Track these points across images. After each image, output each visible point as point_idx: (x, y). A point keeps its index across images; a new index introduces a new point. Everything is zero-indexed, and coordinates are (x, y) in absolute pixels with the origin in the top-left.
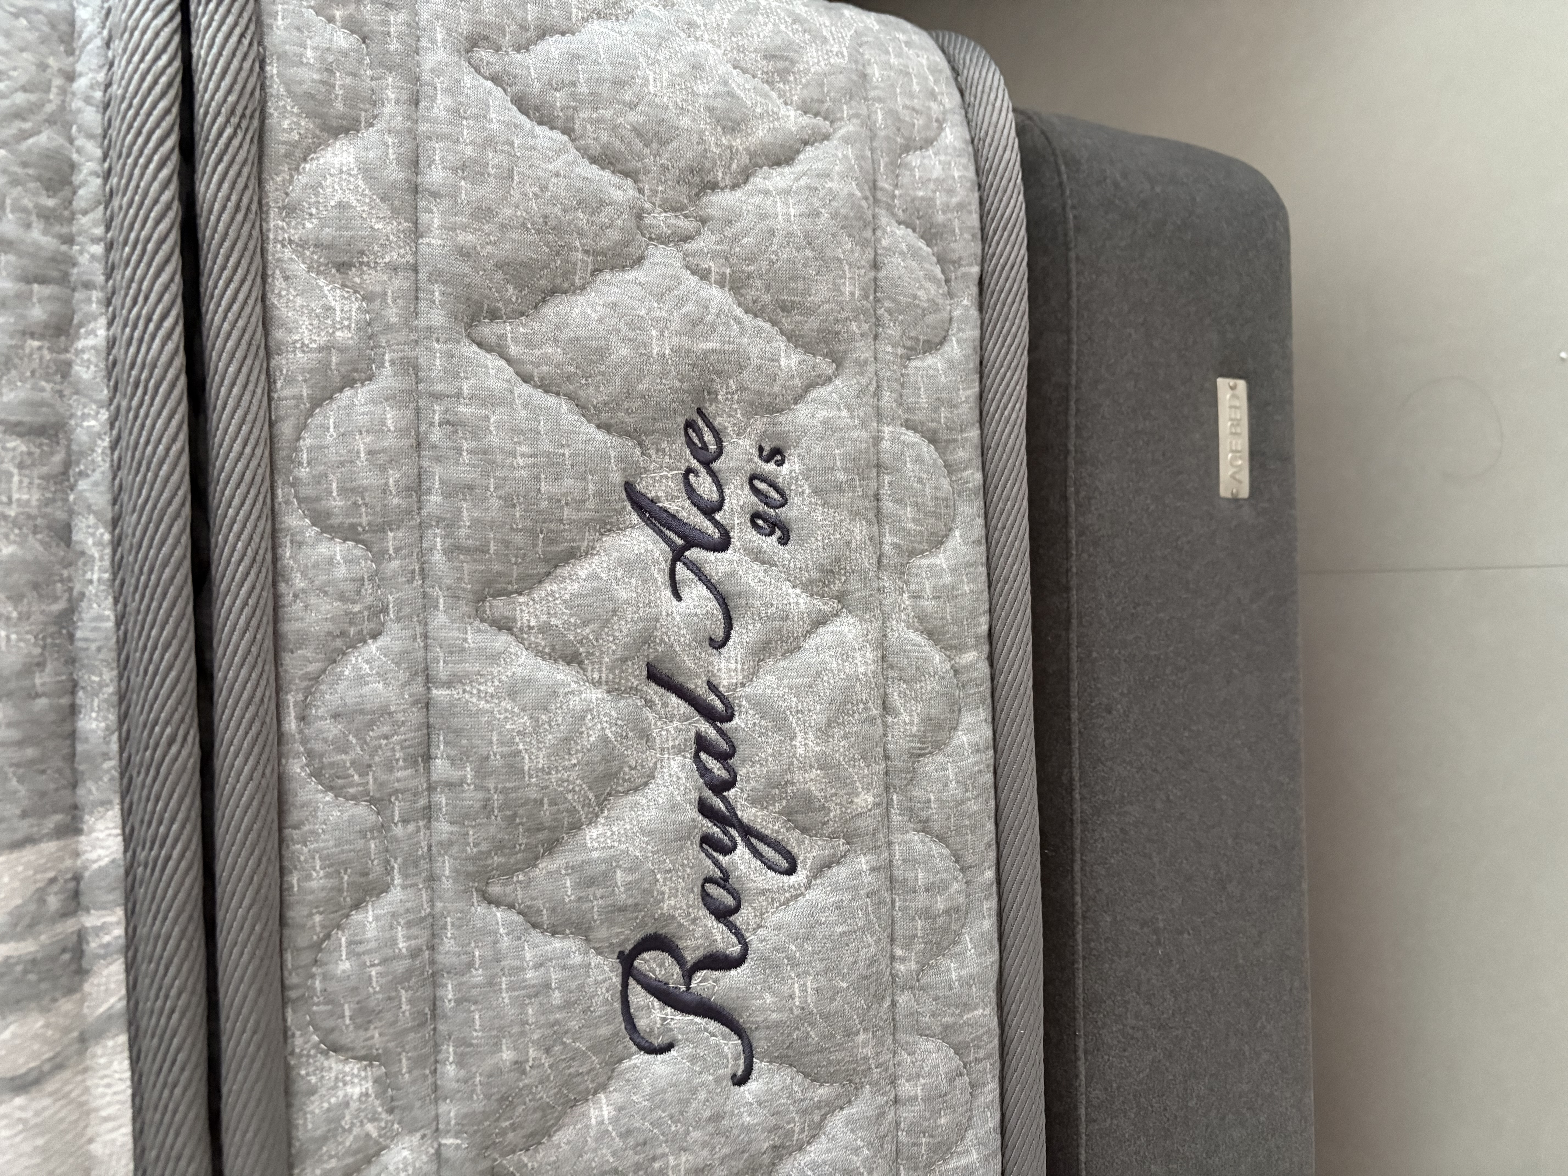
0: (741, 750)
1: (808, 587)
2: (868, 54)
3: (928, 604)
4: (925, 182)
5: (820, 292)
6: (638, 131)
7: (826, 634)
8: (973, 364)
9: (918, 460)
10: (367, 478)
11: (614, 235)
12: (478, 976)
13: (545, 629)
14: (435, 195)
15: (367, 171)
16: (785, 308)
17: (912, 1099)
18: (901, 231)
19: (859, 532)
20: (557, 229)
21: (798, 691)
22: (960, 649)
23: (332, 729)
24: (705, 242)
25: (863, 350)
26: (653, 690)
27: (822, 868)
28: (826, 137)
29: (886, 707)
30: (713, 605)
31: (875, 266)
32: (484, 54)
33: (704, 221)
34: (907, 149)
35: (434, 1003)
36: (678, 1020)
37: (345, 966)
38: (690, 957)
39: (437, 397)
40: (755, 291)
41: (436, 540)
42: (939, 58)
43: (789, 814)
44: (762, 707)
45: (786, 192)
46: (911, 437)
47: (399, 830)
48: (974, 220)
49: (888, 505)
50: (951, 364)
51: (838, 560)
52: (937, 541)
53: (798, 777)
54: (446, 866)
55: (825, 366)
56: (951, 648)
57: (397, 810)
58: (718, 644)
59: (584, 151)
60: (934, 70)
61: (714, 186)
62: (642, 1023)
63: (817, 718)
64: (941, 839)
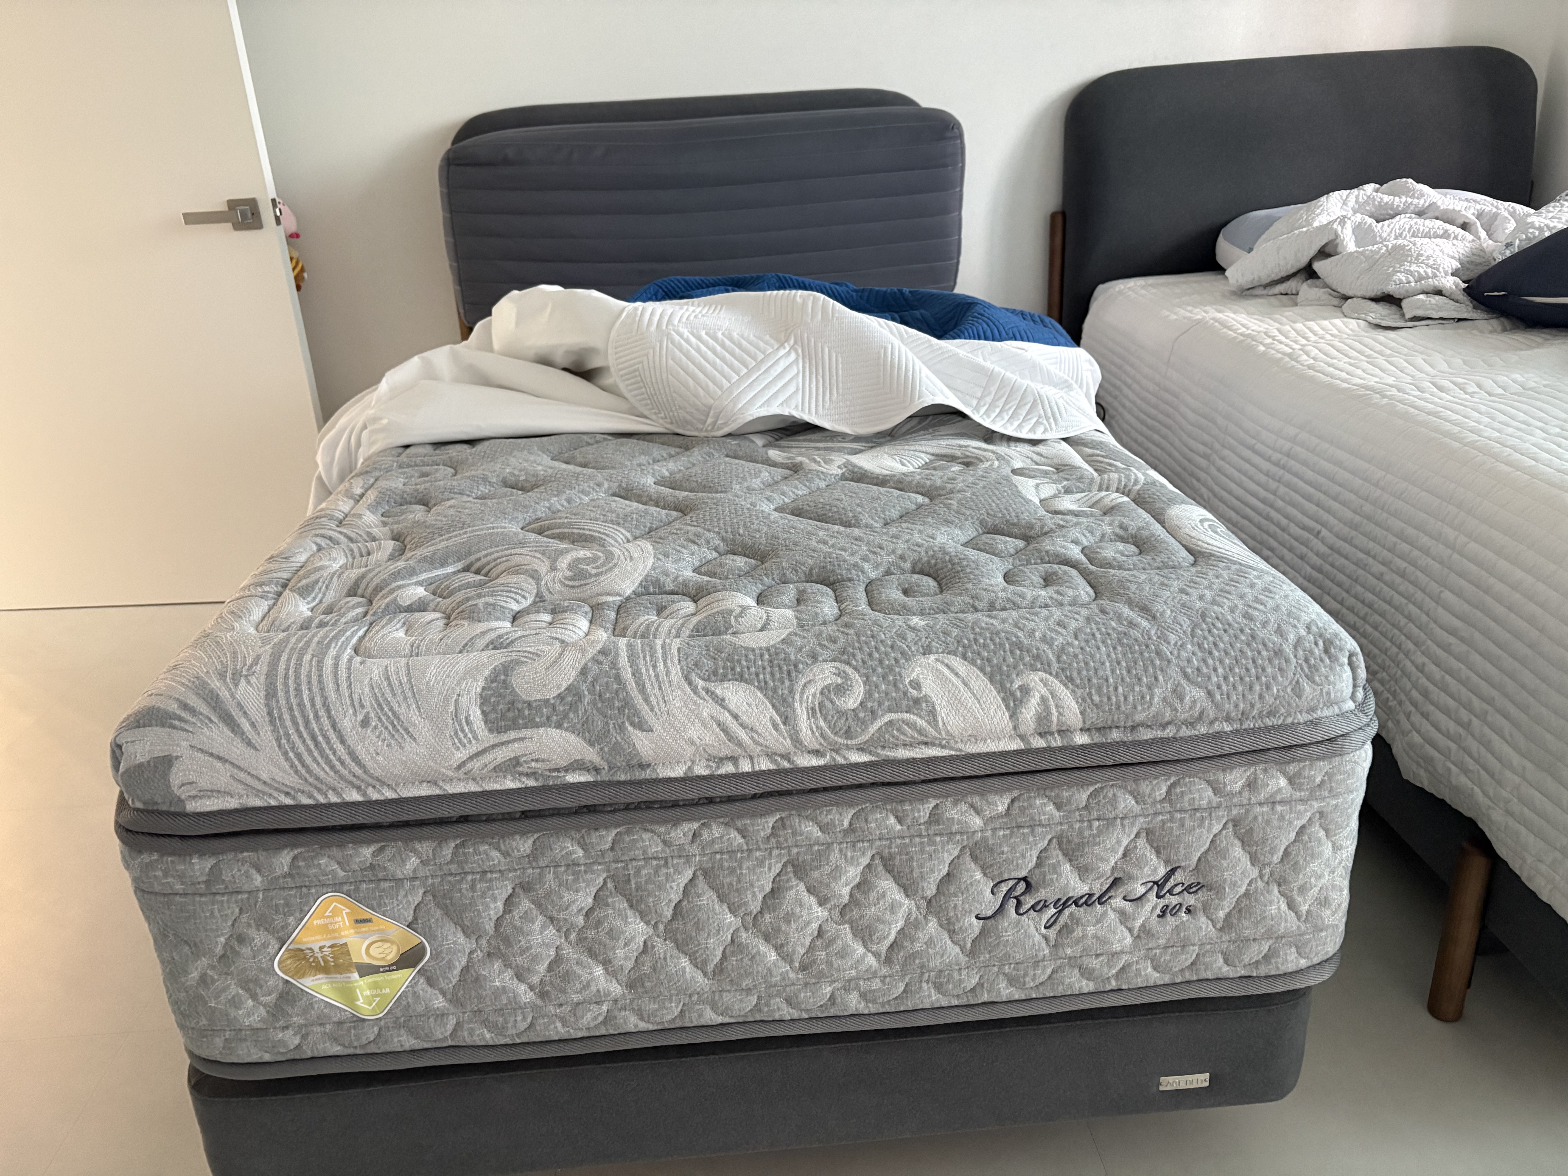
0: (1089, 909)
1: (1143, 926)
2: (1330, 930)
3: (1134, 967)
4: (1286, 954)
5: (1246, 923)
6: (1297, 863)
7: (1127, 933)
8: (1220, 976)
9: (1186, 960)
10: (1186, 798)
11: (1262, 858)
12: (1031, 839)
13: (1136, 847)
14: (1273, 809)
15: (1279, 790)
16: (1240, 911)
17: (960, 975)
18: (1267, 947)
19: (1162, 942)
20: (1263, 842)
21: (1109, 926)
22: (1117, 979)
23: (1110, 794)
24: (1260, 884)
25: (1226, 938)
26: (1111, 879)
27: (1046, 938)
28: (1299, 920)
29: (1097, 956)
30: (1138, 895)
31: (1254, 940)
32: (1318, 815)
33: (1267, 883)
34: (1297, 947)
35: (1023, 827)
36: (1002, 895)
37: (1038, 802)
38: (1022, 898)
39: (1210, 814)
40: (1245, 902)
41: (1167, 817)
42: (1331, 954)
43: (1066, 926)
44: (1105, 914)
45: (1279, 908)
46: (1194, 956)
47: (1077, 813)
48: (1273, 973)
49: (1170, 950)
50: (1220, 969)
51: (1153, 935)
52: (1155, 969)
53: (1080, 928)
54: (1065, 827)
55: (1219, 926)
56: (1117, 976)
57: (1084, 813)
58: (1124, 898)
59: (1288, 846)
60: (1327, 953)
61: (1279, 885)
62: (1003, 884)
63: (1099, 934)
64: (1050, 977)
